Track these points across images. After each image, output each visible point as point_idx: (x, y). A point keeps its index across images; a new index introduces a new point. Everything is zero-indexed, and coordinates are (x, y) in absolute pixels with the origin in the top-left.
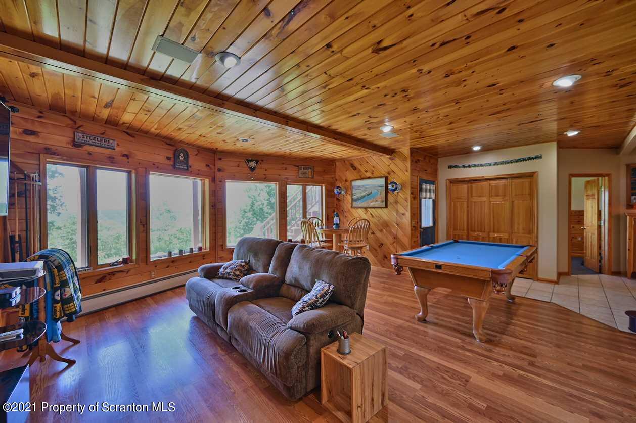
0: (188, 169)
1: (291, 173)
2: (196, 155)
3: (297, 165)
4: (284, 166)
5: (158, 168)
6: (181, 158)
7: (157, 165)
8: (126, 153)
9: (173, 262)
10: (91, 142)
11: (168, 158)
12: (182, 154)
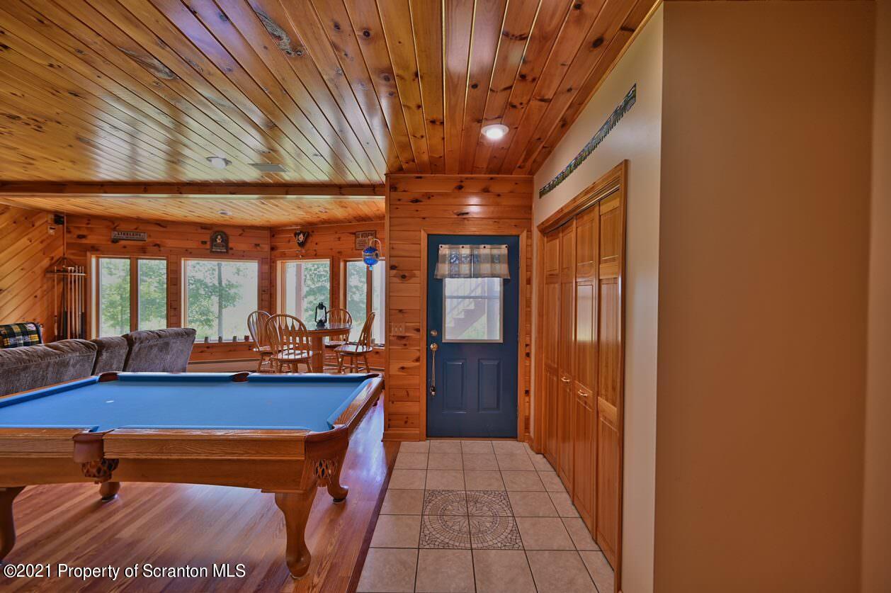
0: (227, 252)
1: (348, 242)
2: (240, 235)
3: (354, 231)
4: (337, 236)
5: (190, 254)
6: (218, 241)
7: (190, 250)
8: (158, 243)
9: (208, 347)
10: (124, 238)
11: (204, 243)
12: (219, 237)
